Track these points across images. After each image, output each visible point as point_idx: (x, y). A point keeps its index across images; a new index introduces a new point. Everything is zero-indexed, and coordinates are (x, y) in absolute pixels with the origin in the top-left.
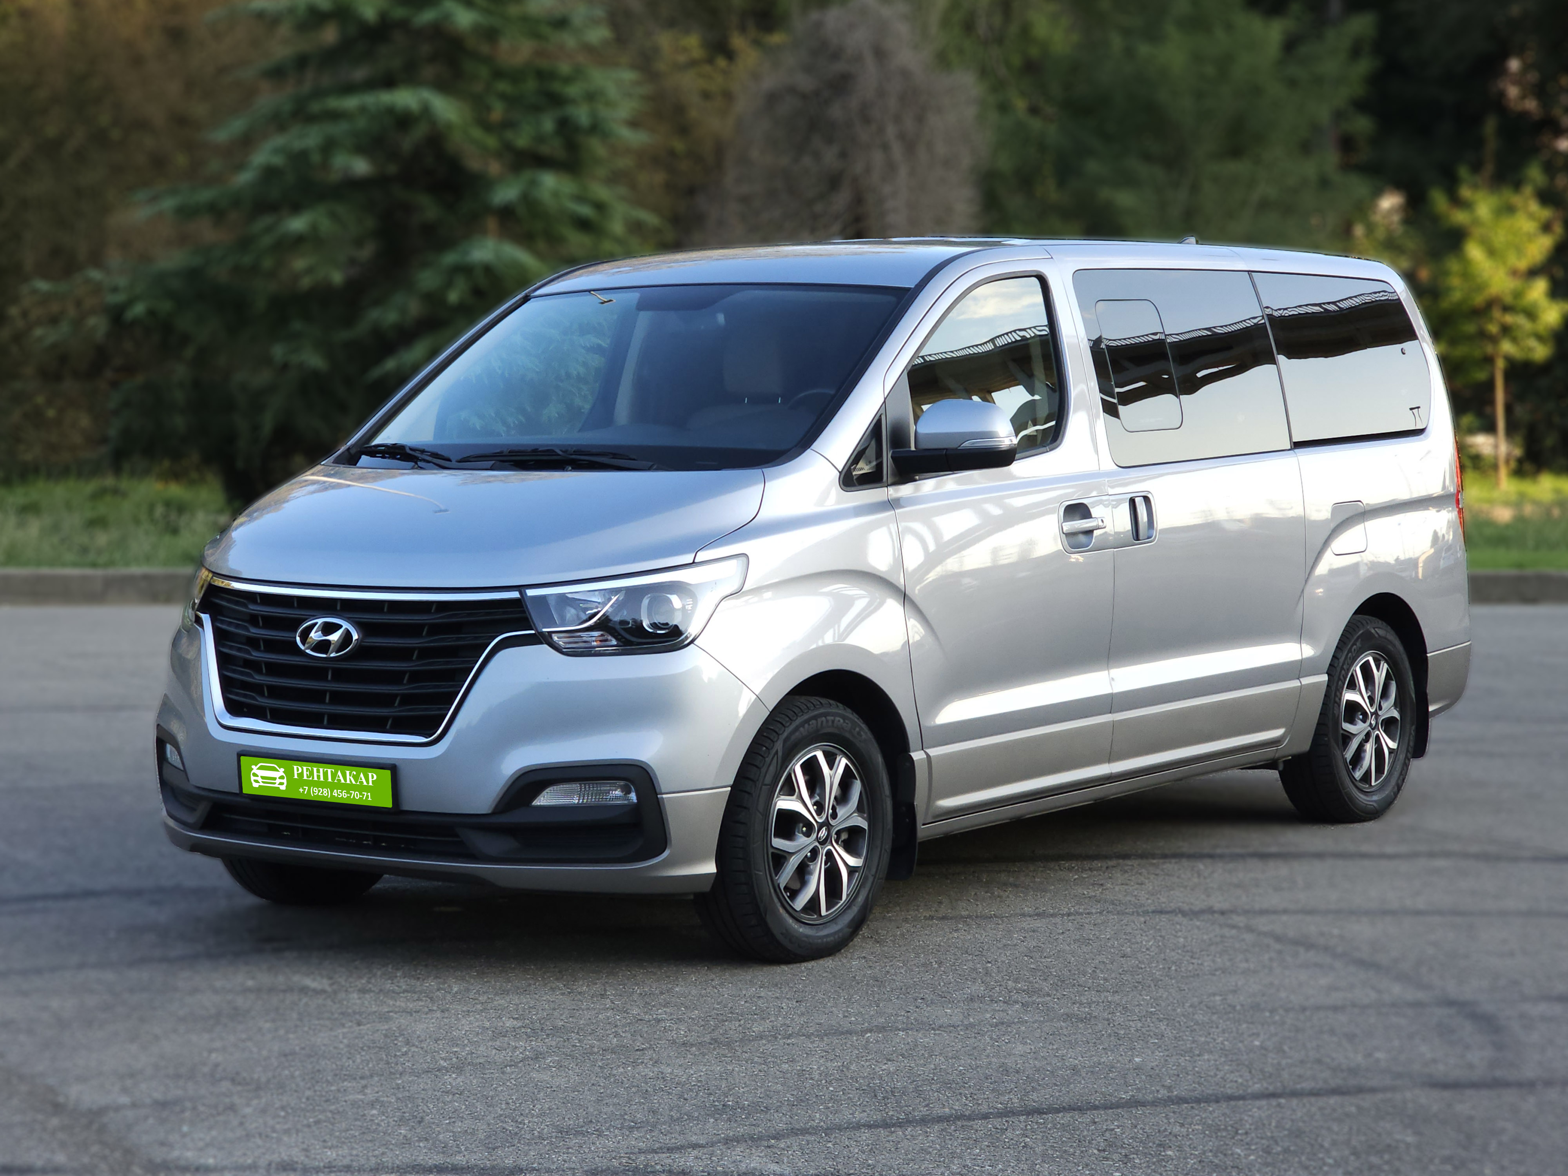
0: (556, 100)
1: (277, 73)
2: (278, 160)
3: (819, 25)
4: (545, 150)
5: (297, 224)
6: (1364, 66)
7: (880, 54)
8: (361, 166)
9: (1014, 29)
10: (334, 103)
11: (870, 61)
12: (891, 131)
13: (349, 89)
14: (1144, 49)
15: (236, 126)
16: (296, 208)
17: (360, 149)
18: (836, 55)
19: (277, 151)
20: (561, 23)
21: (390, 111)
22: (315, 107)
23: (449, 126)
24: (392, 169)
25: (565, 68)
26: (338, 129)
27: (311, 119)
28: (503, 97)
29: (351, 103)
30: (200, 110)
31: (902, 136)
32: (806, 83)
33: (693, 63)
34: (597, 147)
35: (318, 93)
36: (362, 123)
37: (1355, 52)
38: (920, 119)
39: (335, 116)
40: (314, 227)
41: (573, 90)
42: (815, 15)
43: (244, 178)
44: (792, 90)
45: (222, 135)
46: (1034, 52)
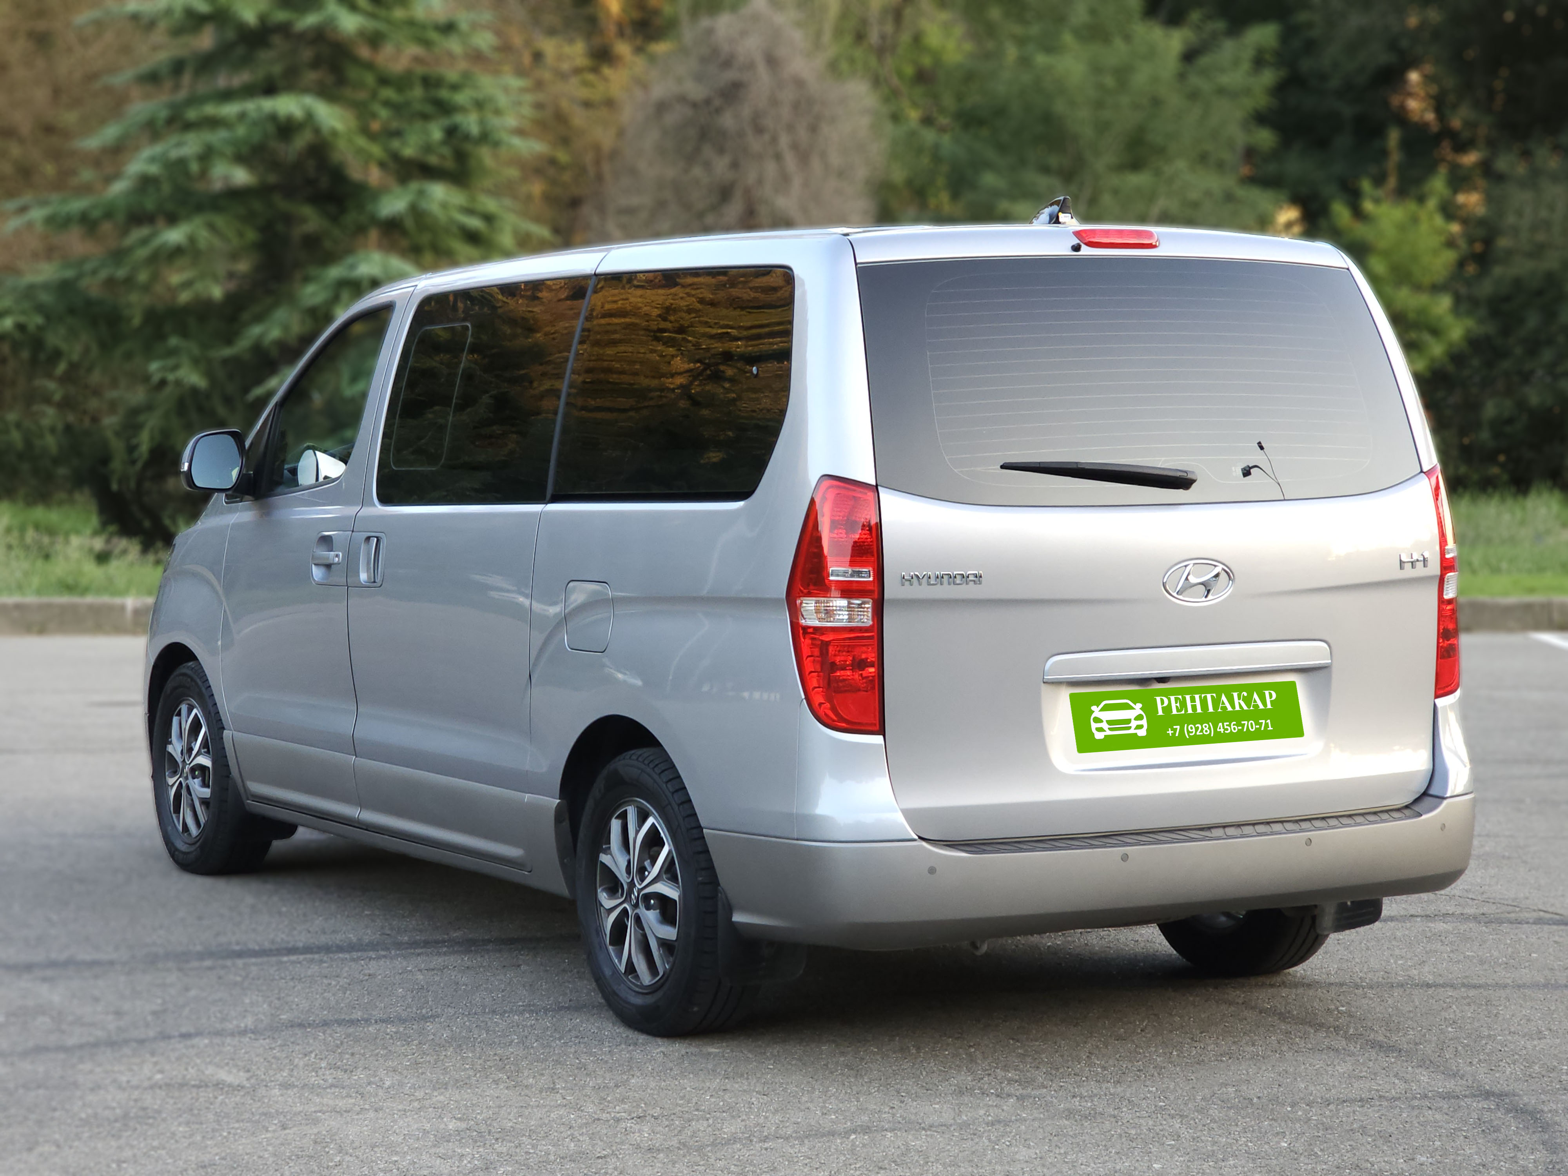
0: (444, 108)
1: (152, 78)
2: (154, 169)
3: (710, 32)
4: (433, 160)
5: (175, 236)
6: (1268, 77)
7: (772, 61)
8: (241, 176)
9: (905, 38)
10: (210, 109)
11: (762, 69)
12: (784, 141)
13: (227, 96)
14: (1041, 59)
15: (110, 133)
16: (172, 220)
17: (240, 159)
18: (727, 63)
19: (152, 160)
20: (448, 28)
21: (273, 117)
22: (192, 114)
23: (335, 133)
24: (272, 178)
25: (452, 75)
26: (218, 137)
27: (188, 126)
28: (387, 103)
29: (230, 110)
30: (69, 118)
31: (795, 146)
32: (696, 91)
33: (577, 71)
34: (485, 155)
35: (194, 100)
36: (241, 131)
37: (1259, 62)
38: (813, 129)
39: (214, 123)
40: (192, 239)
41: (461, 98)
42: (705, 22)
43: (119, 187)
44: (682, 99)
45: (93, 143)
46: (926, 61)
